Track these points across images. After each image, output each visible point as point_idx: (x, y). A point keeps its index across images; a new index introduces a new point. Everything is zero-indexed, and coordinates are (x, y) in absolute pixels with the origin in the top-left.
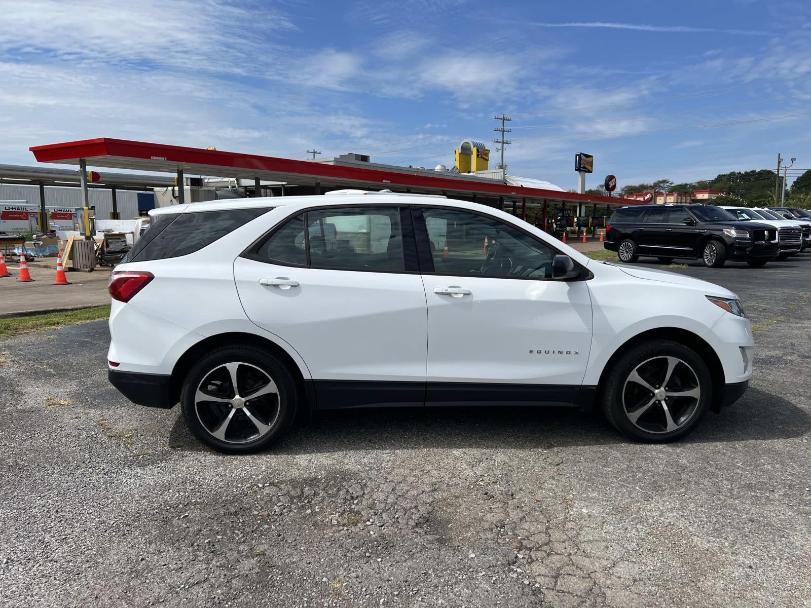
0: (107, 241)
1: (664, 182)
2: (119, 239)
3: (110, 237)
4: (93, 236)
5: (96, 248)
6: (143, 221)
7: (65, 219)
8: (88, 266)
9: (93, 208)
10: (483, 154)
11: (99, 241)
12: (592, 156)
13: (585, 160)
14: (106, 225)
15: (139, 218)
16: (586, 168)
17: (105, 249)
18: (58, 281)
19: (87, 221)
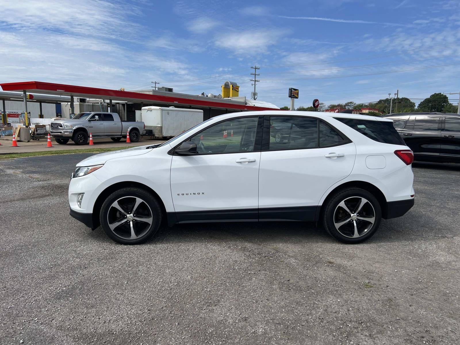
0: (36, 129)
1: (351, 103)
2: (43, 128)
3: (38, 126)
4: (30, 126)
5: (31, 132)
6: (54, 119)
7: (15, 117)
8: (27, 140)
9: (29, 113)
10: (236, 88)
11: (32, 128)
12: (298, 90)
13: (294, 92)
14: (36, 120)
15: (52, 118)
16: (294, 96)
17: (35, 132)
18: (13, 145)
19: (26, 118)
